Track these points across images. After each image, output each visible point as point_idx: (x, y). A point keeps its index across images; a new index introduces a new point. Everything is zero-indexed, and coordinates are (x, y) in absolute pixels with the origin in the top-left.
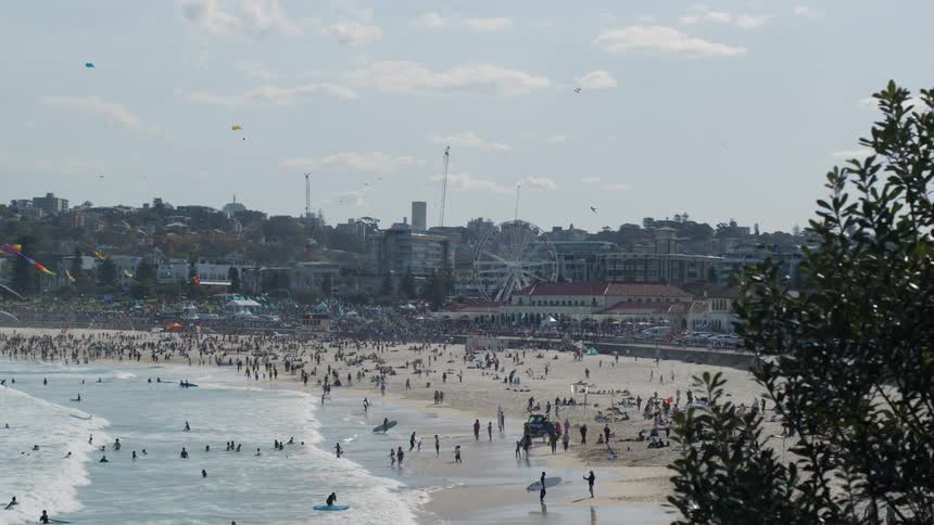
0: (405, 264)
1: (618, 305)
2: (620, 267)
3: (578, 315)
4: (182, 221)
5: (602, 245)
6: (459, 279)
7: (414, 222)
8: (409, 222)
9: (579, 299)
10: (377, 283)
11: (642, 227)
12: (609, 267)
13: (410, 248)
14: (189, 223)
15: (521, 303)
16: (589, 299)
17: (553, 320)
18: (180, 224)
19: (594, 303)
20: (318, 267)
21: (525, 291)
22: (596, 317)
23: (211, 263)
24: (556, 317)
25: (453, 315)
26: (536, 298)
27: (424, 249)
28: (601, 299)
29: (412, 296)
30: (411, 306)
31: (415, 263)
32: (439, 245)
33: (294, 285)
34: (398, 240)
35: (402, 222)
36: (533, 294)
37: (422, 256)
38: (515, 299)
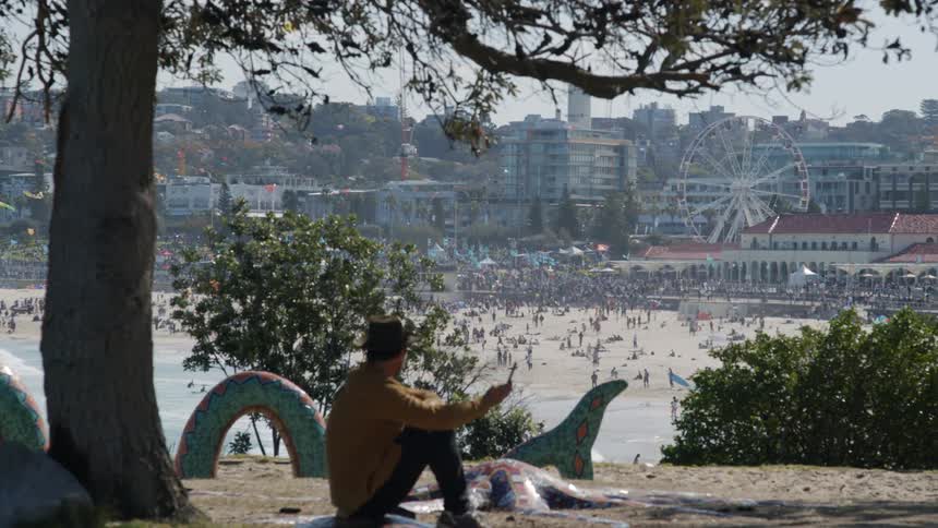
0: (559, 184)
1: (911, 249)
2: (903, 186)
3: (850, 264)
4: (178, 111)
5: (867, 148)
6: (646, 206)
7: (571, 116)
8: (564, 118)
9: (849, 238)
10: (518, 215)
11: (920, 115)
12: (886, 186)
13: (566, 158)
14: (188, 115)
15: (755, 245)
16: (864, 239)
17: (808, 272)
18: (177, 118)
19: (874, 246)
20: (421, 188)
21: (762, 228)
22: (877, 267)
23: (248, 183)
24: (813, 267)
25: (649, 265)
26: (782, 238)
27: (588, 159)
28: (884, 240)
29: (576, 235)
30: (577, 251)
31: (574, 182)
32: (611, 153)
33: (383, 218)
34: (547, 146)
35: (553, 116)
36: (775, 231)
37: (584, 171)
38: (747, 239)
